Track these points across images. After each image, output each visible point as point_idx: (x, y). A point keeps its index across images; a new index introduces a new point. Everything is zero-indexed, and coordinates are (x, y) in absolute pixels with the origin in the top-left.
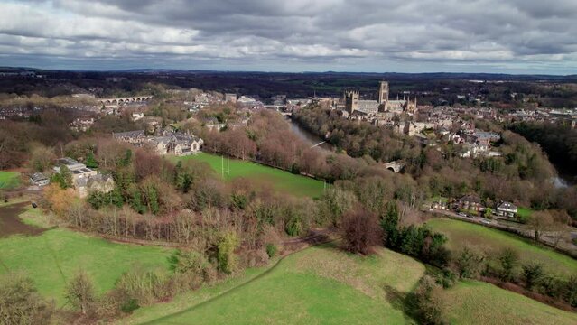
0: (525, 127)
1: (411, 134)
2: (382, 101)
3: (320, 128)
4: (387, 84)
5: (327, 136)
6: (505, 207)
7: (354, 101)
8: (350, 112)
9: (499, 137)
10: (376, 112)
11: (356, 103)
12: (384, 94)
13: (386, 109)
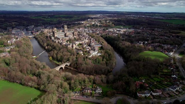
0: (110, 37)
1: (74, 48)
2: (66, 32)
3: (44, 45)
4: (66, 26)
5: (46, 48)
6: (98, 90)
7: (55, 33)
8: (54, 37)
9: (101, 46)
10: (64, 36)
11: (56, 34)
12: (66, 30)
13: (67, 35)
